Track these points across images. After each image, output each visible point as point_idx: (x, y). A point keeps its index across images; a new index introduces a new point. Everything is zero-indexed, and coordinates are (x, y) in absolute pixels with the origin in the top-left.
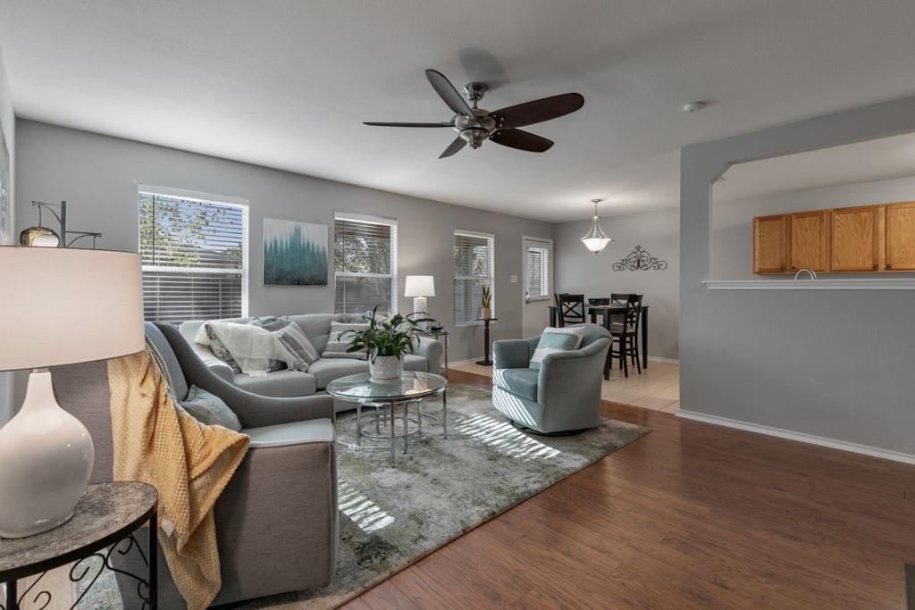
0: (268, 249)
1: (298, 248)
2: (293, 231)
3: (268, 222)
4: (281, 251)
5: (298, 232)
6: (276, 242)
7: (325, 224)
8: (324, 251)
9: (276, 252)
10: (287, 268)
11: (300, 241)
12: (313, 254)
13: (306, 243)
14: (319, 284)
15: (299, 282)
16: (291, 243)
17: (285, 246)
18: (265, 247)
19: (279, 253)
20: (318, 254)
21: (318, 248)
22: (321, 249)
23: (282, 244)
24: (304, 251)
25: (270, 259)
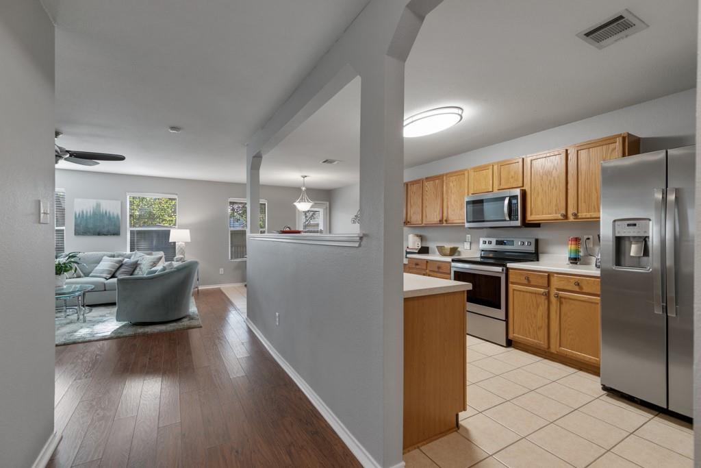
0: (77, 216)
1: (98, 215)
2: (95, 205)
3: (77, 201)
4: (86, 217)
5: (98, 205)
6: (83, 212)
7: (118, 200)
8: (118, 216)
9: (83, 217)
10: (91, 226)
11: (100, 210)
12: (109, 218)
13: (104, 212)
14: (114, 235)
15: (99, 234)
16: (93, 212)
17: (89, 214)
18: (76, 214)
19: (85, 218)
20: (114, 217)
21: (113, 214)
22: (115, 215)
23: (87, 212)
24: (103, 216)
25: (79, 221)
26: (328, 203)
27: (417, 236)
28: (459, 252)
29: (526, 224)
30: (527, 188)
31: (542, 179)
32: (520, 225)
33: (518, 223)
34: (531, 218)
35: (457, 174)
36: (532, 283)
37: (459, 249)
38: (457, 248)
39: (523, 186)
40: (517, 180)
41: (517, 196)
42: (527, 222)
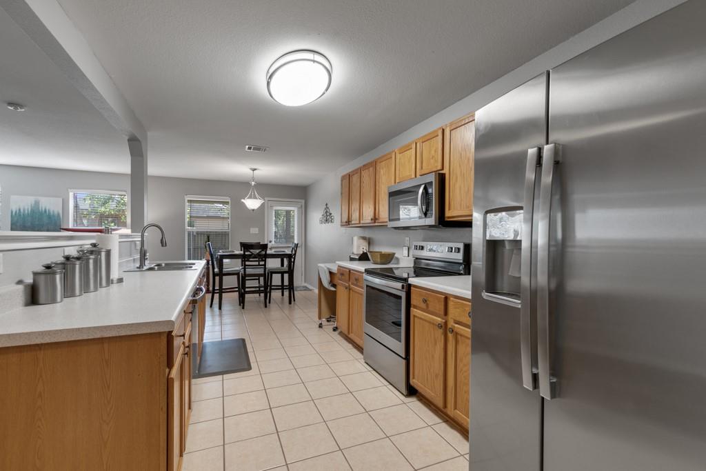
0: (14, 213)
1: (36, 213)
2: (33, 202)
3: (14, 198)
4: (24, 214)
5: (37, 203)
6: (20, 210)
7: (59, 197)
8: (58, 214)
9: (20, 215)
10: (28, 224)
11: (39, 208)
12: (49, 217)
13: (43, 210)
16: (32, 209)
17: (26, 212)
18: (12, 212)
19: (22, 216)
20: (54, 215)
21: (53, 212)
22: (56, 213)
23: (24, 210)
24: (41, 214)
25: (16, 219)
26: (303, 201)
27: (364, 238)
28: (397, 259)
29: (444, 223)
30: (446, 171)
31: (461, 158)
32: (433, 223)
33: (431, 221)
34: (450, 213)
35: (385, 158)
36: (431, 309)
37: (396, 255)
38: (394, 254)
39: (443, 169)
40: (436, 161)
41: (432, 182)
42: (446, 219)
